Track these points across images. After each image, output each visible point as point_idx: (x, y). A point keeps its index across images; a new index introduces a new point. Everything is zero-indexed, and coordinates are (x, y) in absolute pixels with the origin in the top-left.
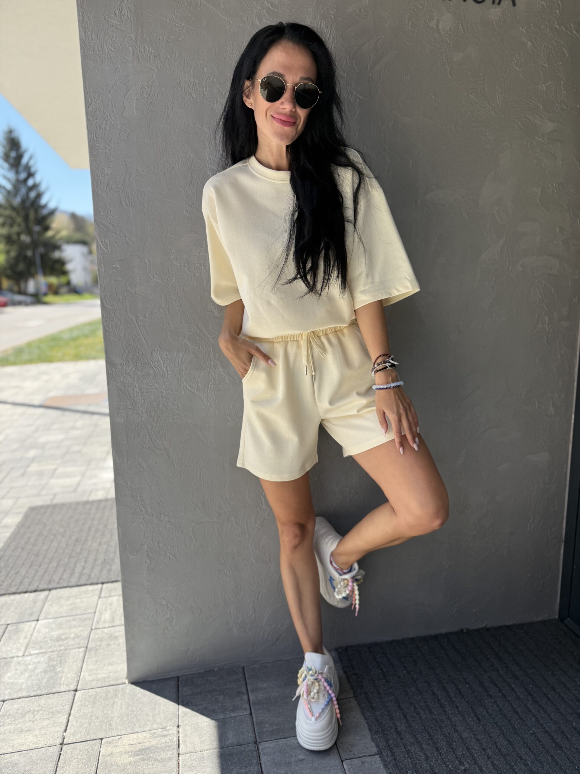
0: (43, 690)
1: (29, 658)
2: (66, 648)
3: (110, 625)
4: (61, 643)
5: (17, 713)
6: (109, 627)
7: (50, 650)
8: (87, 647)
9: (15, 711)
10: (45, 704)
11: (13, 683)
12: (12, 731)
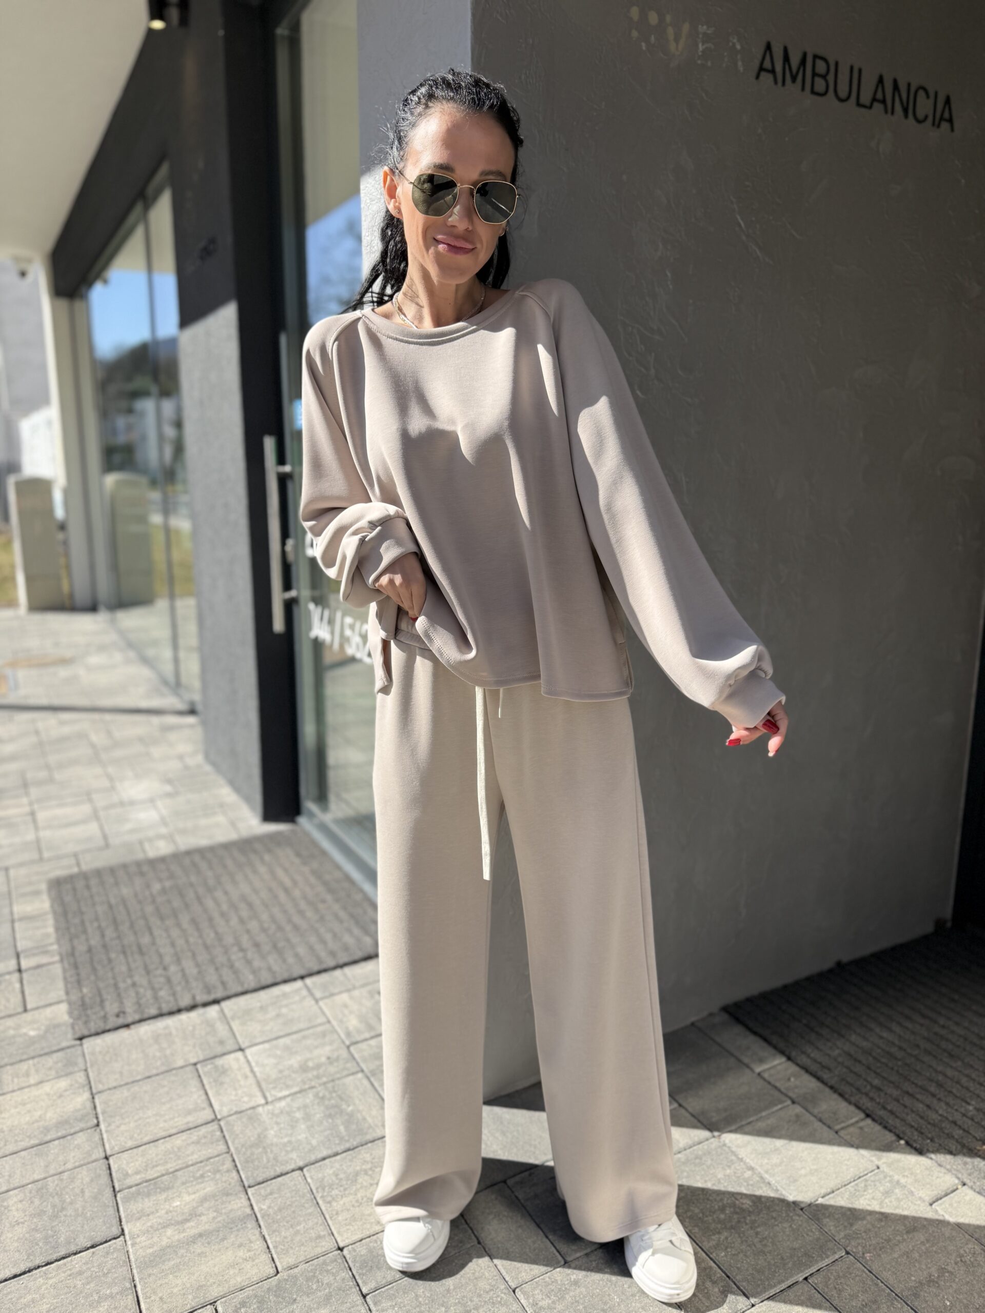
0: (351, 1140)
1: (283, 1104)
2: (330, 1078)
3: (373, 1034)
4: (315, 1073)
5: (337, 1179)
6: (372, 1038)
7: (307, 1086)
8: (362, 1071)
9: (334, 1178)
10: (373, 1159)
11: (290, 1142)
12: (356, 1204)
